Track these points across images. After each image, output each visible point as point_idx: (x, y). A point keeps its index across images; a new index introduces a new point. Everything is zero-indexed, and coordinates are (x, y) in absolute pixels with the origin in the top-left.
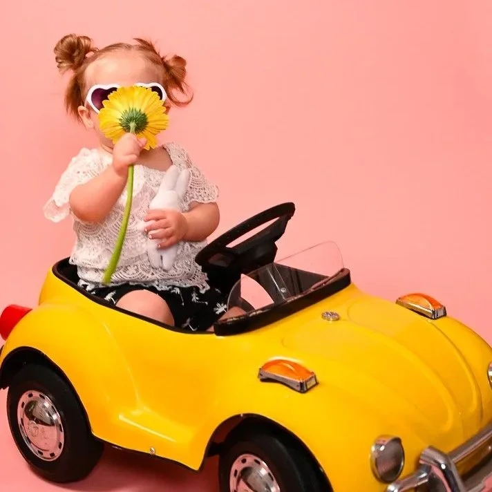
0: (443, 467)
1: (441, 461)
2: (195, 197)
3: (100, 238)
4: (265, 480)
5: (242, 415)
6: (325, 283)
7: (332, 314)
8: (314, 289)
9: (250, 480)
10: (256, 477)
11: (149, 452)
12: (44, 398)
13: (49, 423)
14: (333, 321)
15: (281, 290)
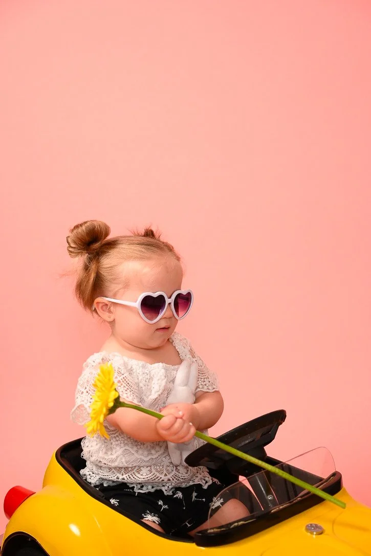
2: (201, 386)
3: (117, 439)
7: (316, 527)
8: (301, 497)
14: (316, 535)
15: (267, 496)
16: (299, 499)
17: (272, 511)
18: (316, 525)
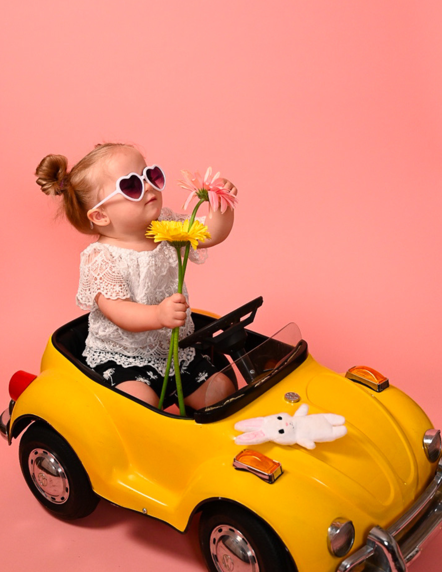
0: (386, 543)
1: (384, 539)
4: (241, 545)
5: (220, 498)
6: (286, 361)
7: (294, 395)
8: (277, 369)
9: (227, 542)
10: (233, 541)
11: (141, 511)
12: (47, 453)
13: (56, 474)
14: (294, 403)
15: (250, 371)
16: (276, 371)
17: (256, 386)
18: (293, 393)
